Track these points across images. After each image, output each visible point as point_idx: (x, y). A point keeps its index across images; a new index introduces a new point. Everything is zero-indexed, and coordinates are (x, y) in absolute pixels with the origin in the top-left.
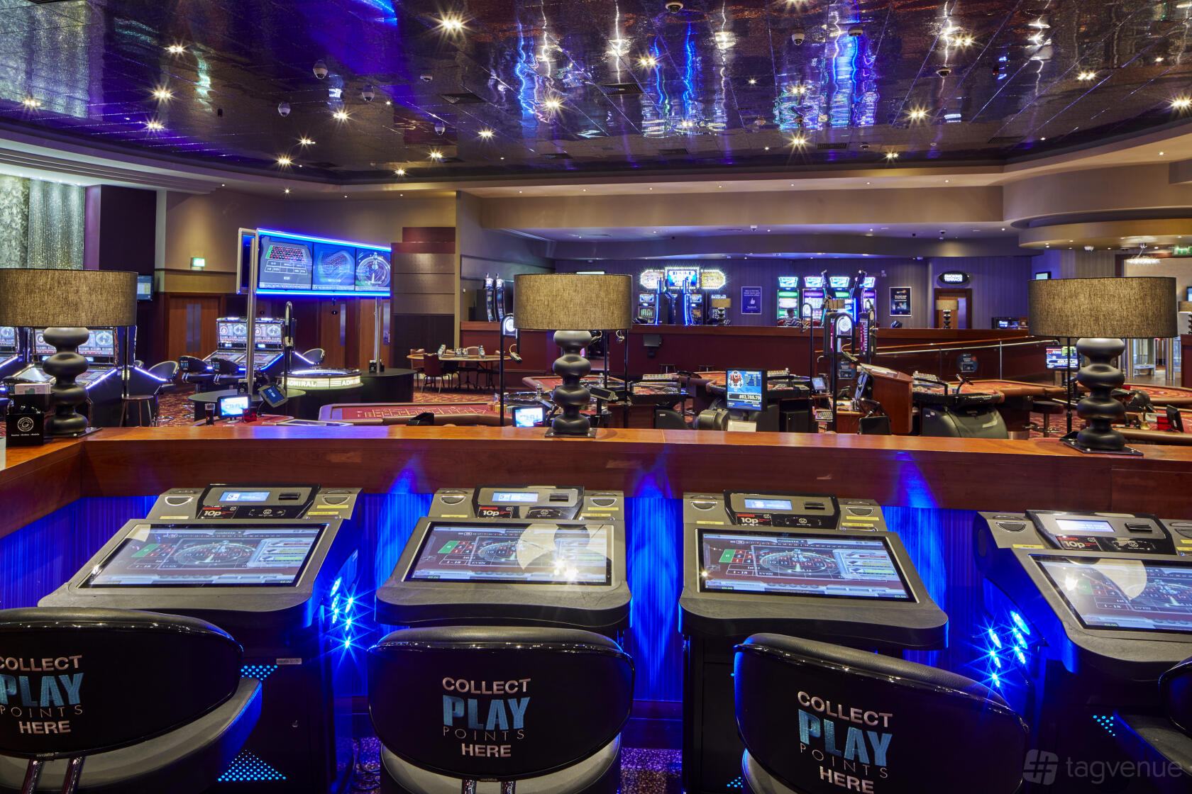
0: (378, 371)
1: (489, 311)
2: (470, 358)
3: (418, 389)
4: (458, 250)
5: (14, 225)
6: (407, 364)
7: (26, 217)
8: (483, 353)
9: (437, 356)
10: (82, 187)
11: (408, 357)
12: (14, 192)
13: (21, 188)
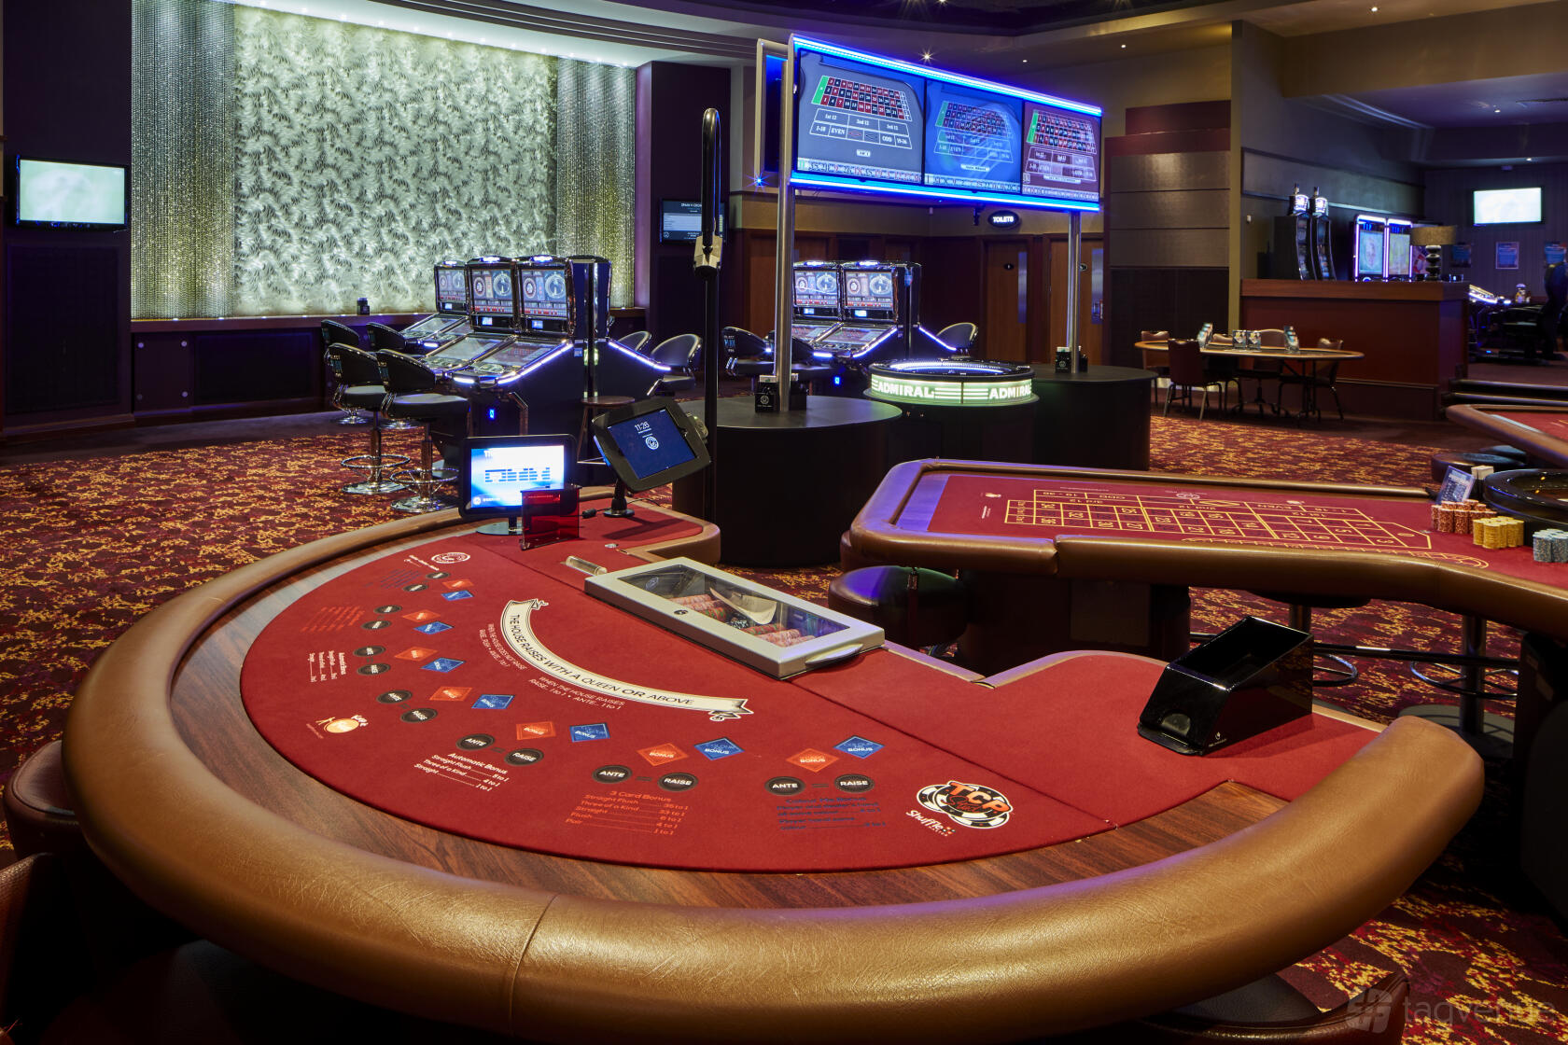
0: (1074, 371)
1: (1301, 259)
2: (1264, 351)
3: (1159, 410)
4: (1236, 141)
5: (538, 127)
6: (1136, 358)
7: (554, 116)
8: (1294, 342)
9: (1197, 345)
10: (630, 69)
11: (1138, 344)
12: (537, 78)
13: (547, 72)
